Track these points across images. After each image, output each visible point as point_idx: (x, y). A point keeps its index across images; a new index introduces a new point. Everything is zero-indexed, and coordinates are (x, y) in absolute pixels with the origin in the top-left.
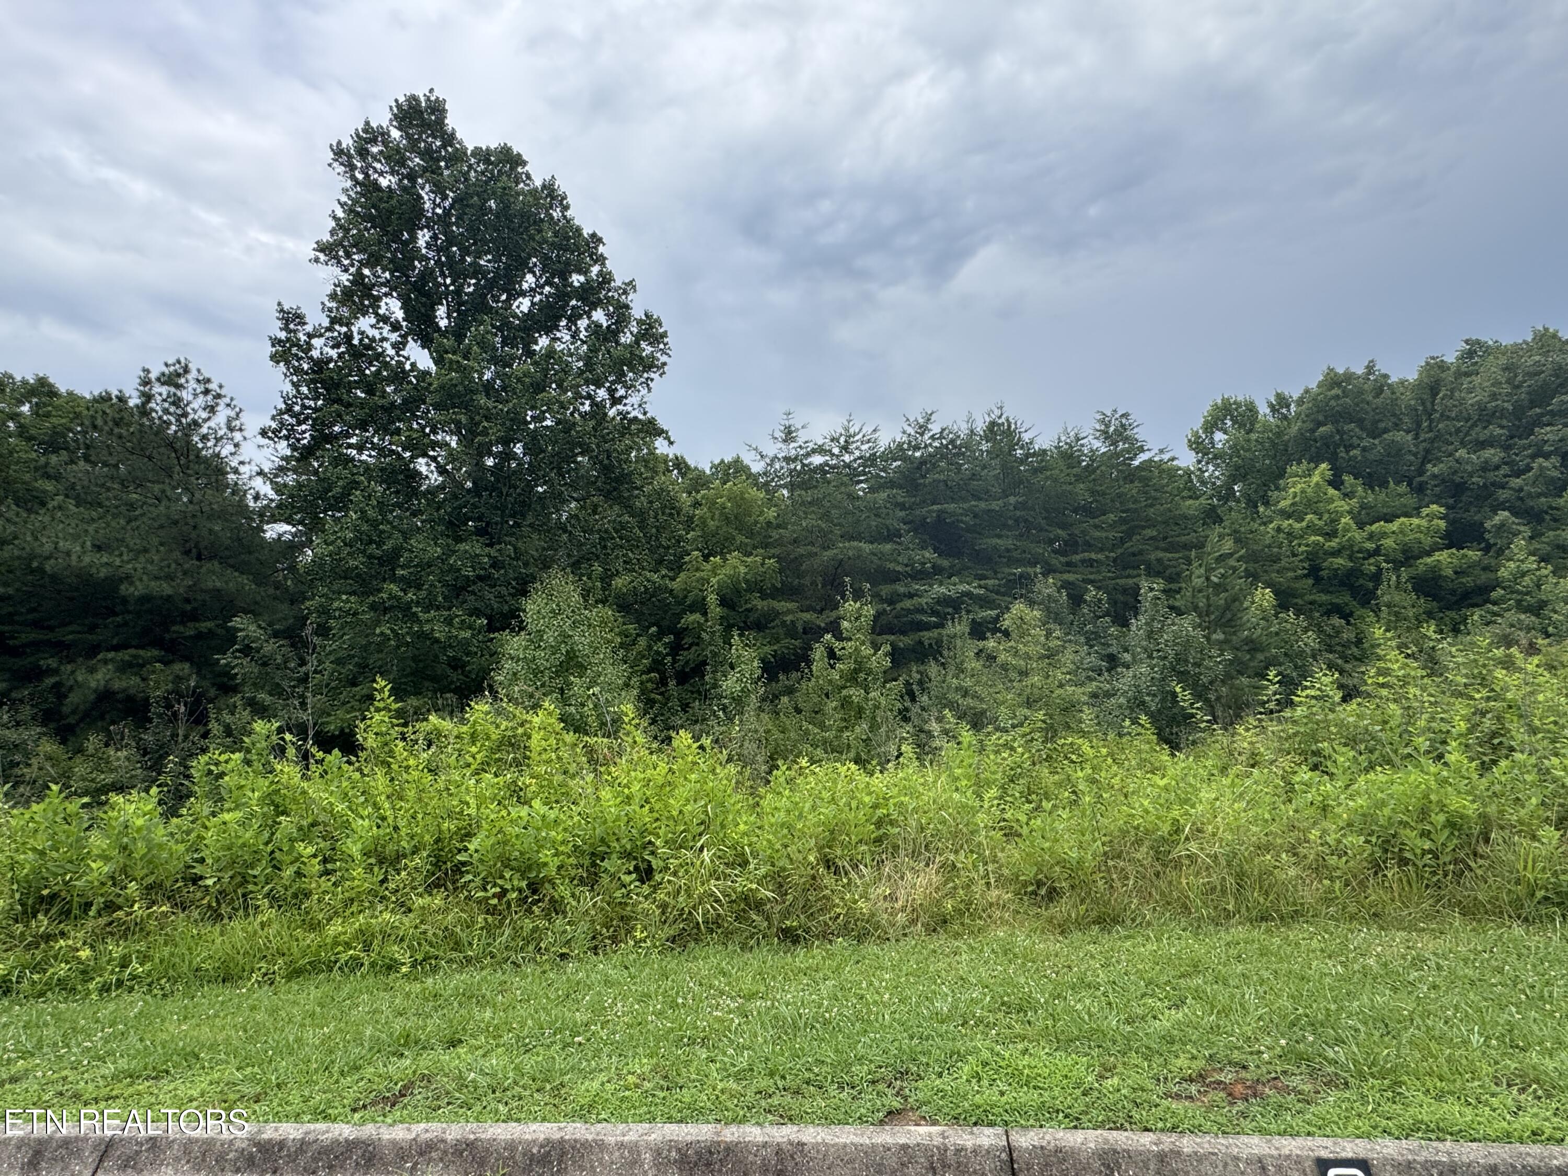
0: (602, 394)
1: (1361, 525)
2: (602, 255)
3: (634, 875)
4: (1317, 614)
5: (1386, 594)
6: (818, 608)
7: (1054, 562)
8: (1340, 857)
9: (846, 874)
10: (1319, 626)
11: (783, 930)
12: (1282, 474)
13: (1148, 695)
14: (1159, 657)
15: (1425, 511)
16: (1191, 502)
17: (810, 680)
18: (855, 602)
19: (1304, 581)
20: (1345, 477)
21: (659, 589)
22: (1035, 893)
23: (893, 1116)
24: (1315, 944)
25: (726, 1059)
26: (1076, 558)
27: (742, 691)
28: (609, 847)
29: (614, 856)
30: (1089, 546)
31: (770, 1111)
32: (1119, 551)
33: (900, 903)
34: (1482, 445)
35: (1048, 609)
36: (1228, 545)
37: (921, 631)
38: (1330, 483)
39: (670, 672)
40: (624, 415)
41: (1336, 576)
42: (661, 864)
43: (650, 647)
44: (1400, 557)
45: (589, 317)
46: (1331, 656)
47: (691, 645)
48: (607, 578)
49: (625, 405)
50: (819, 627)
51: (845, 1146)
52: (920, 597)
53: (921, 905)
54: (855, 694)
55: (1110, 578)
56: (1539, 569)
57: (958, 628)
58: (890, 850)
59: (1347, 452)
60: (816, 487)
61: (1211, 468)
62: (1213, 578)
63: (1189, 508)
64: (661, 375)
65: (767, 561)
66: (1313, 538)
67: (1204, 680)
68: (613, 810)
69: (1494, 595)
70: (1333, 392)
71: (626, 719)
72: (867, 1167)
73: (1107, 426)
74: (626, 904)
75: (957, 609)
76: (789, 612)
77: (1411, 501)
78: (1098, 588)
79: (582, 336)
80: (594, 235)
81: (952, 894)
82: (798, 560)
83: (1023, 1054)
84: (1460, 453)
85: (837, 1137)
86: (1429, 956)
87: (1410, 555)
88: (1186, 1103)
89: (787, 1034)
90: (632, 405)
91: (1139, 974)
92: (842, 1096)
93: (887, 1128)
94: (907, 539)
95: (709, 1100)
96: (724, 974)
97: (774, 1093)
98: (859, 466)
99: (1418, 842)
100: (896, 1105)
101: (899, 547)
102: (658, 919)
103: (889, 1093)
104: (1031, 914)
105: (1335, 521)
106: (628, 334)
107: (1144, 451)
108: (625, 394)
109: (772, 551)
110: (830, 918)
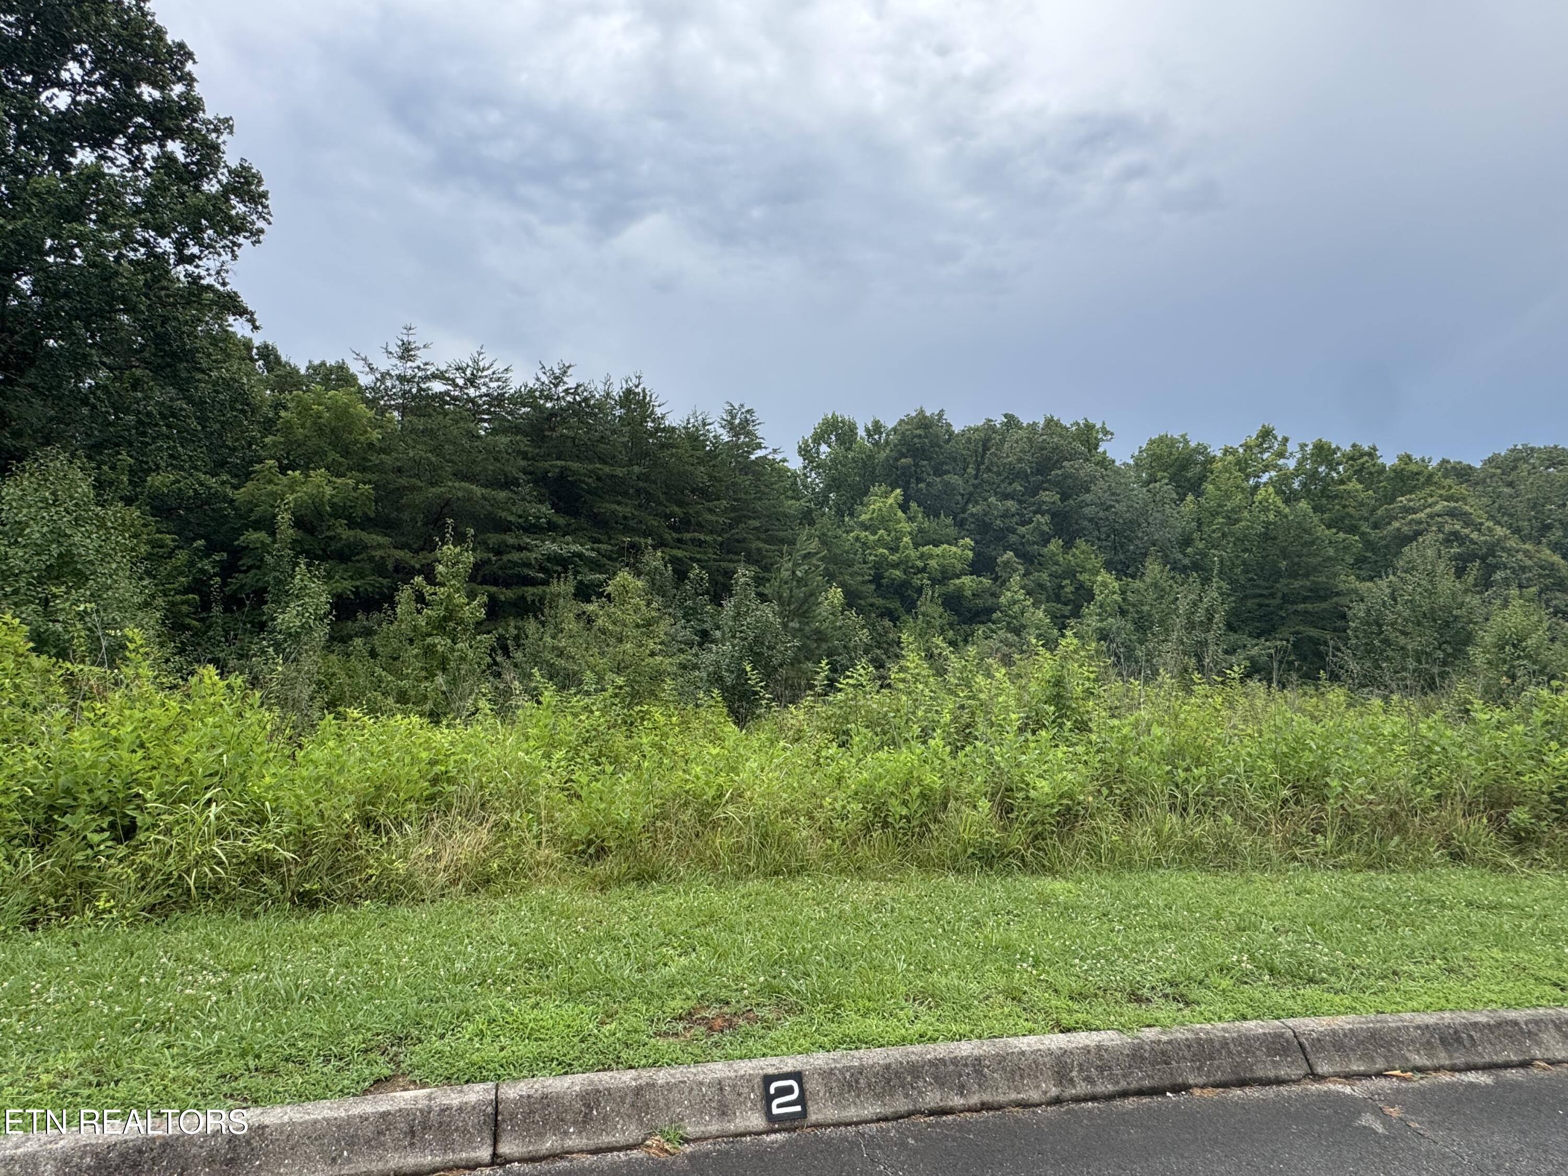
0: (166, 245)
1: (916, 545)
2: (189, 74)
3: (107, 834)
4: (874, 615)
5: (923, 605)
6: (415, 546)
7: (667, 536)
8: (842, 820)
9: (387, 833)
10: (873, 625)
11: (300, 894)
12: (866, 493)
13: (727, 671)
14: (741, 638)
15: (961, 542)
16: (793, 502)
17: (392, 623)
18: (455, 547)
19: (869, 586)
20: (912, 504)
21: (214, 496)
22: (584, 852)
23: (381, 1083)
24: (809, 894)
25: (189, 1043)
26: (687, 536)
27: (302, 627)
28: (75, 799)
29: (81, 811)
30: (700, 527)
31: (232, 1096)
32: (726, 536)
33: (443, 863)
34: (1006, 496)
35: (653, 582)
36: (814, 545)
37: (525, 585)
38: (900, 506)
39: (216, 595)
40: (195, 280)
41: (892, 585)
42: (149, 820)
43: (192, 564)
44: (939, 576)
45: (162, 146)
46: (878, 652)
47: (250, 568)
48: (138, 474)
49: (197, 266)
50: (413, 567)
51: (315, 1122)
52: (530, 551)
53: (466, 864)
54: (441, 643)
55: (715, 560)
56: (1025, 600)
57: (563, 587)
58: (443, 808)
59: (917, 484)
60: (430, 416)
61: (814, 475)
62: (798, 573)
63: (790, 508)
64: (254, 243)
65: (361, 486)
66: (881, 550)
67: (775, 662)
68: (87, 755)
69: (994, 615)
70: (918, 432)
71: (131, 646)
72: (338, 1141)
73: (734, 417)
74: (91, 868)
75: (566, 570)
76: (380, 546)
77: (952, 531)
78: (703, 568)
79: (146, 165)
80: (181, 46)
81: (500, 854)
82: (400, 491)
83: (533, 1008)
84: (992, 499)
85: (309, 1114)
86: (888, 901)
87: (945, 576)
88: (671, 1040)
89: (275, 1008)
90: (208, 270)
91: (662, 925)
92: (325, 1070)
93: (370, 1097)
94: (525, 489)
95: (152, 1091)
96: (212, 945)
97: (242, 1075)
98: (484, 403)
99: (898, 809)
100: (386, 1072)
101: (514, 496)
102: (133, 885)
103: (381, 1060)
104: (577, 871)
105: (899, 539)
106: (214, 181)
107: (761, 448)
108: (198, 253)
109: (369, 476)
110: (360, 880)
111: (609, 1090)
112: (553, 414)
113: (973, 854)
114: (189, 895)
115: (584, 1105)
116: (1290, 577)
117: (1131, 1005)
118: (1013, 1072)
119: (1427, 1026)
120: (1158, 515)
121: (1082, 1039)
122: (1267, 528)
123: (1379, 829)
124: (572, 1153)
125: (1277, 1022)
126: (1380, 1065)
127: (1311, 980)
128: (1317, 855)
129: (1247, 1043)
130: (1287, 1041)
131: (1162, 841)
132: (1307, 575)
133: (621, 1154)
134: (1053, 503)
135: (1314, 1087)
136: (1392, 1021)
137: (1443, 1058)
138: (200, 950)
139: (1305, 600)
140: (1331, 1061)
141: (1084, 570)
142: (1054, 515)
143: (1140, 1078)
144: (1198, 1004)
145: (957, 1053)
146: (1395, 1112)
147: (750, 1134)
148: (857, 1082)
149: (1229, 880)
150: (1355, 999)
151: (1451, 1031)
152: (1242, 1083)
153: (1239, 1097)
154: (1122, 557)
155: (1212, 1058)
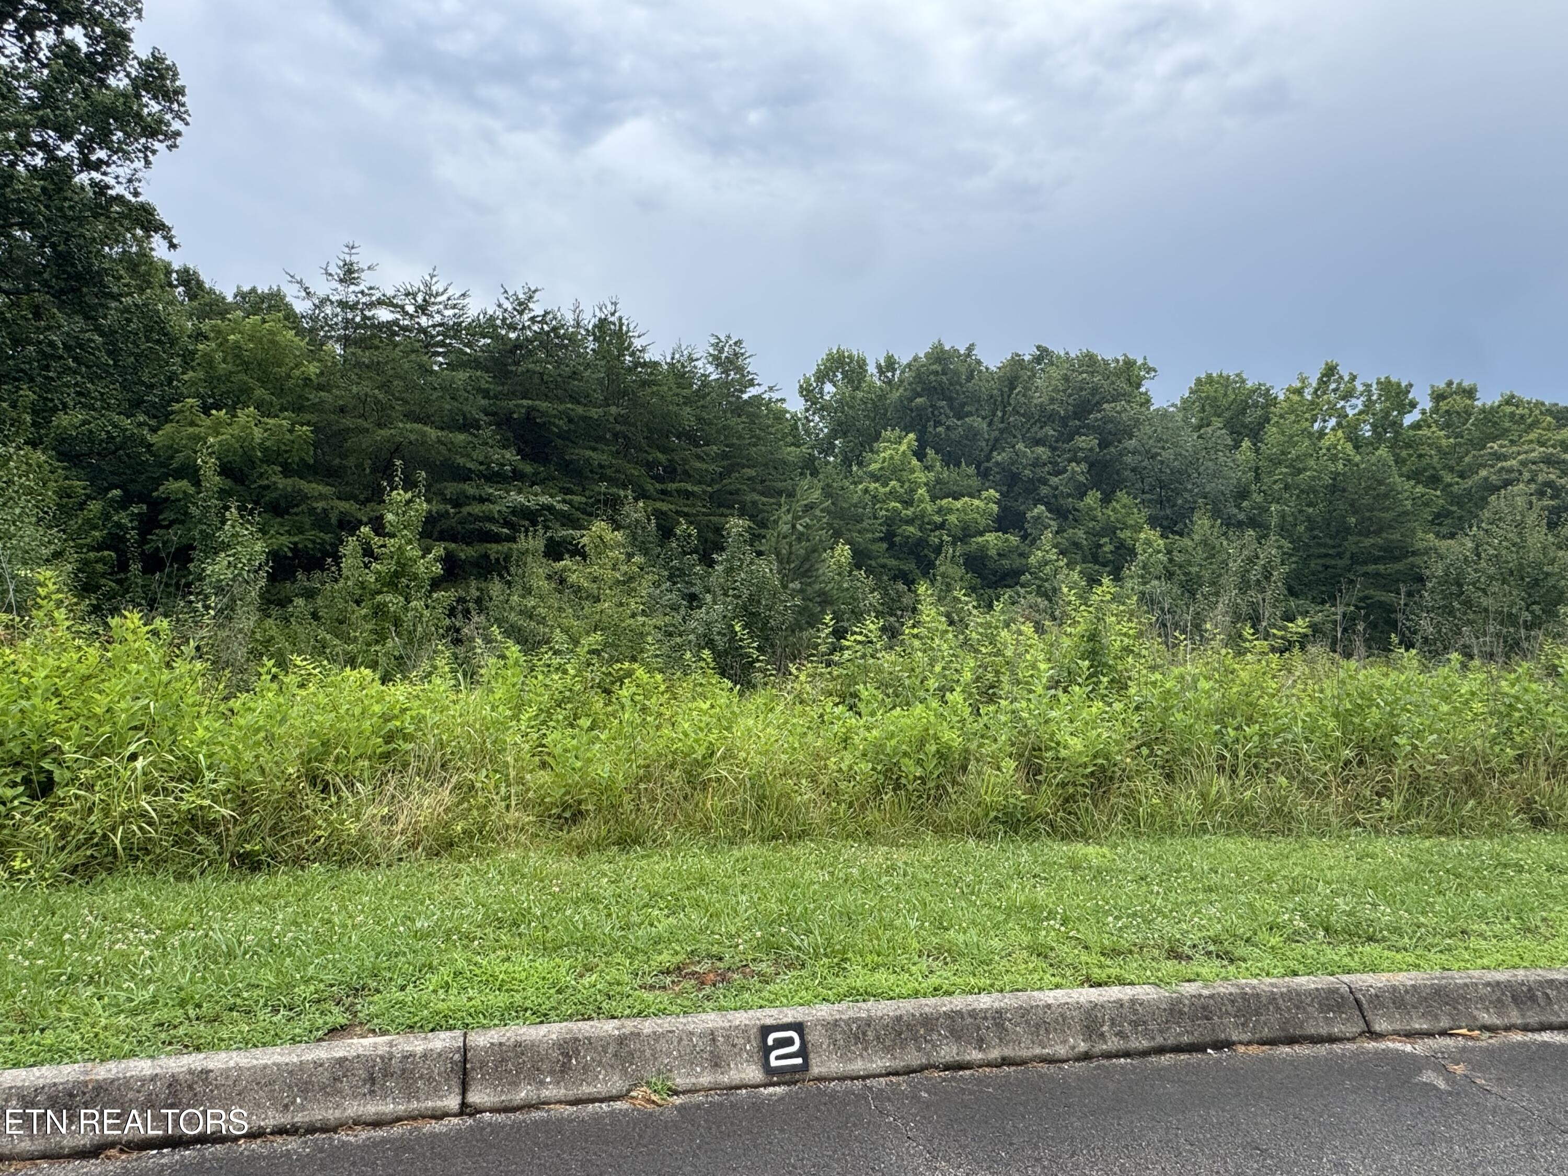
0: (68, 149)
1: (934, 499)
3: (21, 789)
4: (885, 578)
5: (943, 566)
6: (362, 497)
7: (649, 487)
8: (849, 782)
9: (336, 792)
10: (885, 588)
11: (239, 855)
12: (877, 437)
14: (734, 596)
15: (985, 494)
16: (793, 448)
17: (336, 581)
18: (406, 492)
19: (880, 544)
20: (928, 450)
21: (130, 440)
23: (335, 1032)
24: (812, 858)
25: (121, 995)
26: (672, 486)
27: (234, 579)
30: (687, 476)
31: (170, 1043)
32: (716, 487)
33: (400, 825)
34: (1038, 442)
35: (634, 536)
36: (816, 495)
37: (490, 542)
38: (915, 454)
39: (133, 551)
40: (101, 189)
41: (907, 543)
42: (68, 775)
43: (107, 517)
44: (960, 534)
45: (59, 33)
47: (172, 522)
48: (43, 413)
49: (105, 174)
50: (360, 519)
51: (265, 1067)
52: (493, 503)
53: (426, 827)
54: (393, 601)
55: (704, 514)
56: (1057, 560)
57: (531, 543)
58: (399, 767)
59: (935, 427)
60: (377, 348)
61: (817, 419)
62: (798, 526)
63: (788, 454)
64: (170, 148)
65: (297, 427)
66: (893, 504)
67: (773, 626)
69: (1023, 578)
70: (934, 367)
71: (42, 592)
72: (290, 1087)
73: (720, 351)
74: (4, 826)
75: (534, 523)
76: (322, 497)
77: (975, 482)
78: (691, 523)
81: (464, 816)
82: (342, 434)
83: (503, 961)
84: (1020, 446)
85: (257, 1059)
86: (900, 864)
87: (966, 533)
88: (658, 992)
89: (216, 962)
90: (117, 177)
91: (647, 887)
92: (275, 1019)
93: (324, 1044)
94: (487, 432)
95: (82, 1039)
96: (142, 904)
97: (181, 1023)
98: (438, 334)
99: (912, 769)
100: (344, 1021)
101: (475, 440)
102: (52, 845)
103: (336, 1010)
104: (551, 837)
105: (912, 491)
106: (122, 75)
107: (753, 385)
108: (106, 159)
109: (308, 417)
110: (307, 842)
111: (589, 1039)
112: (517, 345)
113: (996, 818)
114: (115, 856)
115: (562, 1054)
116: (1360, 534)
117: (1169, 963)
118: (1037, 1026)
119: (1498, 983)
120: (1210, 464)
121: (1114, 993)
122: (1334, 479)
123: (1452, 792)
124: (549, 1104)
125: (1331, 978)
126: (1444, 1023)
127: (1370, 939)
128: (1382, 820)
129: (1297, 999)
130: (1342, 997)
131: (1209, 805)
132: (1378, 532)
133: (603, 1105)
134: (1091, 450)
135: (1371, 1045)
136: (1459, 978)
137: (1515, 1017)
138: (130, 911)
139: (1376, 560)
140: (1390, 1018)
141: (1126, 527)
142: (1092, 465)
143: (1177, 1034)
144: (1245, 960)
145: (975, 1005)
146: (1460, 1069)
147: (746, 1086)
148: (864, 1034)
149: (1282, 845)
150: (1417, 957)
151: (1525, 988)
152: (1291, 1041)
153: (1287, 1054)
154: (1168, 512)
155: (1258, 1014)
